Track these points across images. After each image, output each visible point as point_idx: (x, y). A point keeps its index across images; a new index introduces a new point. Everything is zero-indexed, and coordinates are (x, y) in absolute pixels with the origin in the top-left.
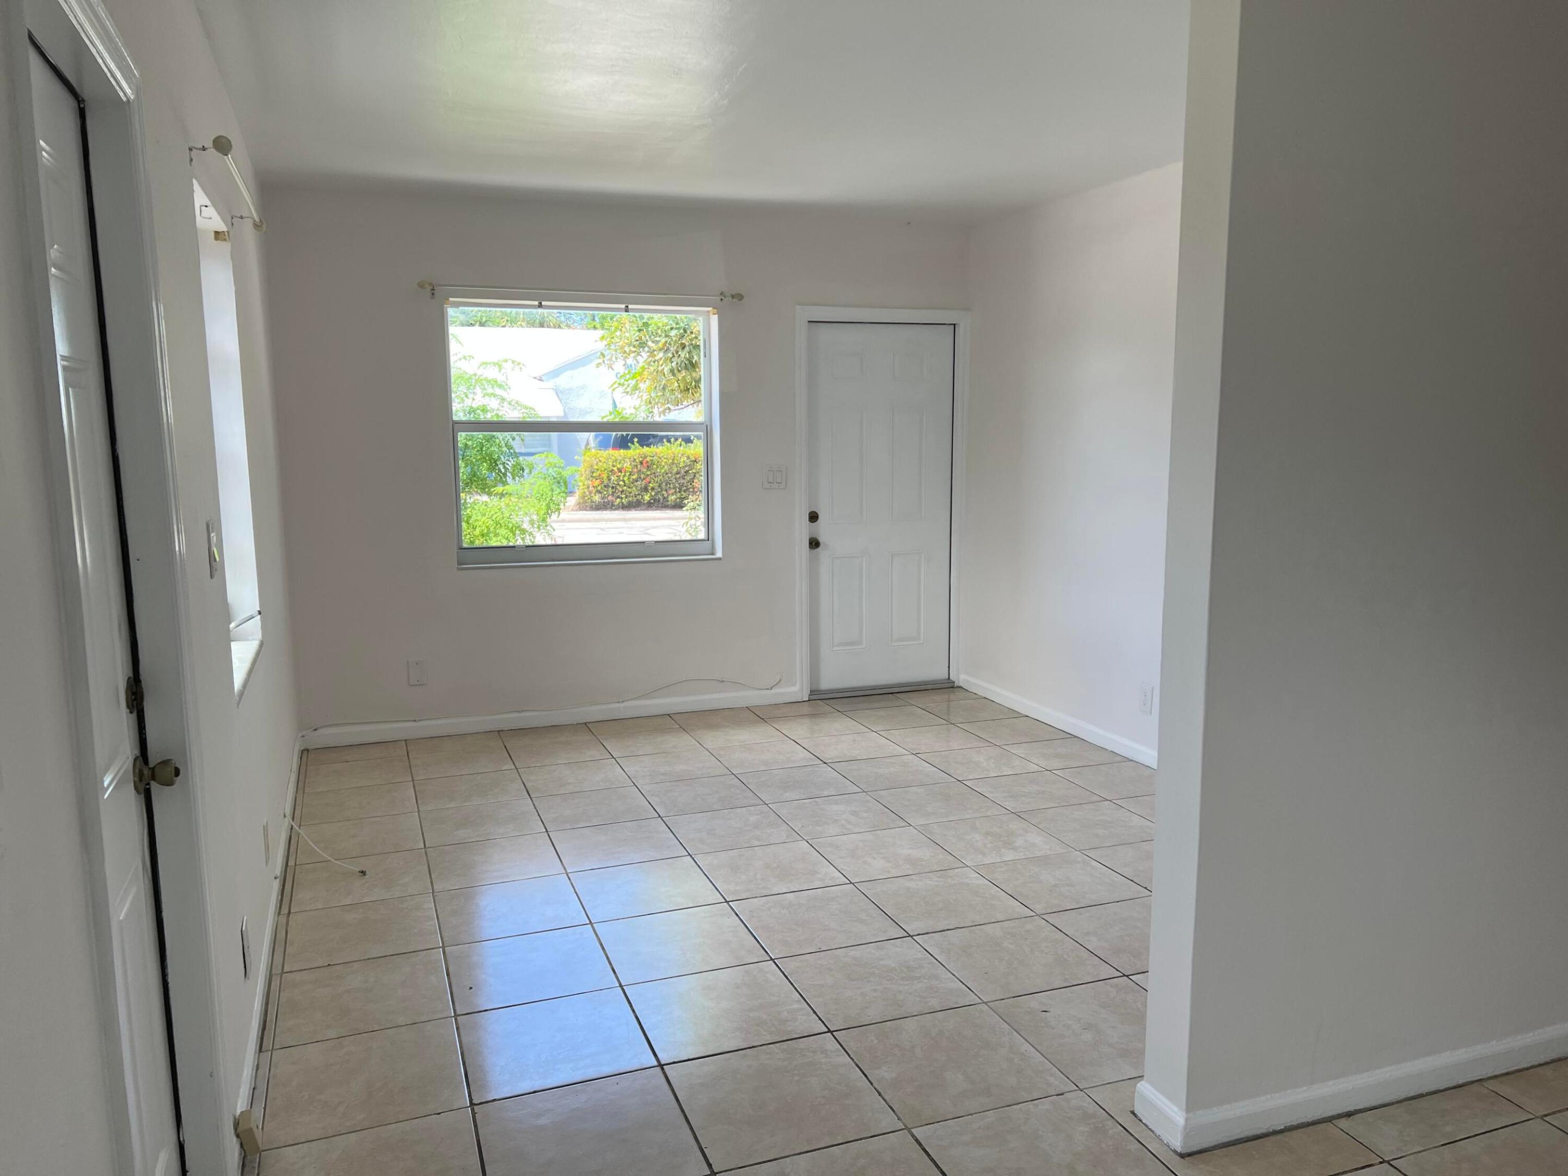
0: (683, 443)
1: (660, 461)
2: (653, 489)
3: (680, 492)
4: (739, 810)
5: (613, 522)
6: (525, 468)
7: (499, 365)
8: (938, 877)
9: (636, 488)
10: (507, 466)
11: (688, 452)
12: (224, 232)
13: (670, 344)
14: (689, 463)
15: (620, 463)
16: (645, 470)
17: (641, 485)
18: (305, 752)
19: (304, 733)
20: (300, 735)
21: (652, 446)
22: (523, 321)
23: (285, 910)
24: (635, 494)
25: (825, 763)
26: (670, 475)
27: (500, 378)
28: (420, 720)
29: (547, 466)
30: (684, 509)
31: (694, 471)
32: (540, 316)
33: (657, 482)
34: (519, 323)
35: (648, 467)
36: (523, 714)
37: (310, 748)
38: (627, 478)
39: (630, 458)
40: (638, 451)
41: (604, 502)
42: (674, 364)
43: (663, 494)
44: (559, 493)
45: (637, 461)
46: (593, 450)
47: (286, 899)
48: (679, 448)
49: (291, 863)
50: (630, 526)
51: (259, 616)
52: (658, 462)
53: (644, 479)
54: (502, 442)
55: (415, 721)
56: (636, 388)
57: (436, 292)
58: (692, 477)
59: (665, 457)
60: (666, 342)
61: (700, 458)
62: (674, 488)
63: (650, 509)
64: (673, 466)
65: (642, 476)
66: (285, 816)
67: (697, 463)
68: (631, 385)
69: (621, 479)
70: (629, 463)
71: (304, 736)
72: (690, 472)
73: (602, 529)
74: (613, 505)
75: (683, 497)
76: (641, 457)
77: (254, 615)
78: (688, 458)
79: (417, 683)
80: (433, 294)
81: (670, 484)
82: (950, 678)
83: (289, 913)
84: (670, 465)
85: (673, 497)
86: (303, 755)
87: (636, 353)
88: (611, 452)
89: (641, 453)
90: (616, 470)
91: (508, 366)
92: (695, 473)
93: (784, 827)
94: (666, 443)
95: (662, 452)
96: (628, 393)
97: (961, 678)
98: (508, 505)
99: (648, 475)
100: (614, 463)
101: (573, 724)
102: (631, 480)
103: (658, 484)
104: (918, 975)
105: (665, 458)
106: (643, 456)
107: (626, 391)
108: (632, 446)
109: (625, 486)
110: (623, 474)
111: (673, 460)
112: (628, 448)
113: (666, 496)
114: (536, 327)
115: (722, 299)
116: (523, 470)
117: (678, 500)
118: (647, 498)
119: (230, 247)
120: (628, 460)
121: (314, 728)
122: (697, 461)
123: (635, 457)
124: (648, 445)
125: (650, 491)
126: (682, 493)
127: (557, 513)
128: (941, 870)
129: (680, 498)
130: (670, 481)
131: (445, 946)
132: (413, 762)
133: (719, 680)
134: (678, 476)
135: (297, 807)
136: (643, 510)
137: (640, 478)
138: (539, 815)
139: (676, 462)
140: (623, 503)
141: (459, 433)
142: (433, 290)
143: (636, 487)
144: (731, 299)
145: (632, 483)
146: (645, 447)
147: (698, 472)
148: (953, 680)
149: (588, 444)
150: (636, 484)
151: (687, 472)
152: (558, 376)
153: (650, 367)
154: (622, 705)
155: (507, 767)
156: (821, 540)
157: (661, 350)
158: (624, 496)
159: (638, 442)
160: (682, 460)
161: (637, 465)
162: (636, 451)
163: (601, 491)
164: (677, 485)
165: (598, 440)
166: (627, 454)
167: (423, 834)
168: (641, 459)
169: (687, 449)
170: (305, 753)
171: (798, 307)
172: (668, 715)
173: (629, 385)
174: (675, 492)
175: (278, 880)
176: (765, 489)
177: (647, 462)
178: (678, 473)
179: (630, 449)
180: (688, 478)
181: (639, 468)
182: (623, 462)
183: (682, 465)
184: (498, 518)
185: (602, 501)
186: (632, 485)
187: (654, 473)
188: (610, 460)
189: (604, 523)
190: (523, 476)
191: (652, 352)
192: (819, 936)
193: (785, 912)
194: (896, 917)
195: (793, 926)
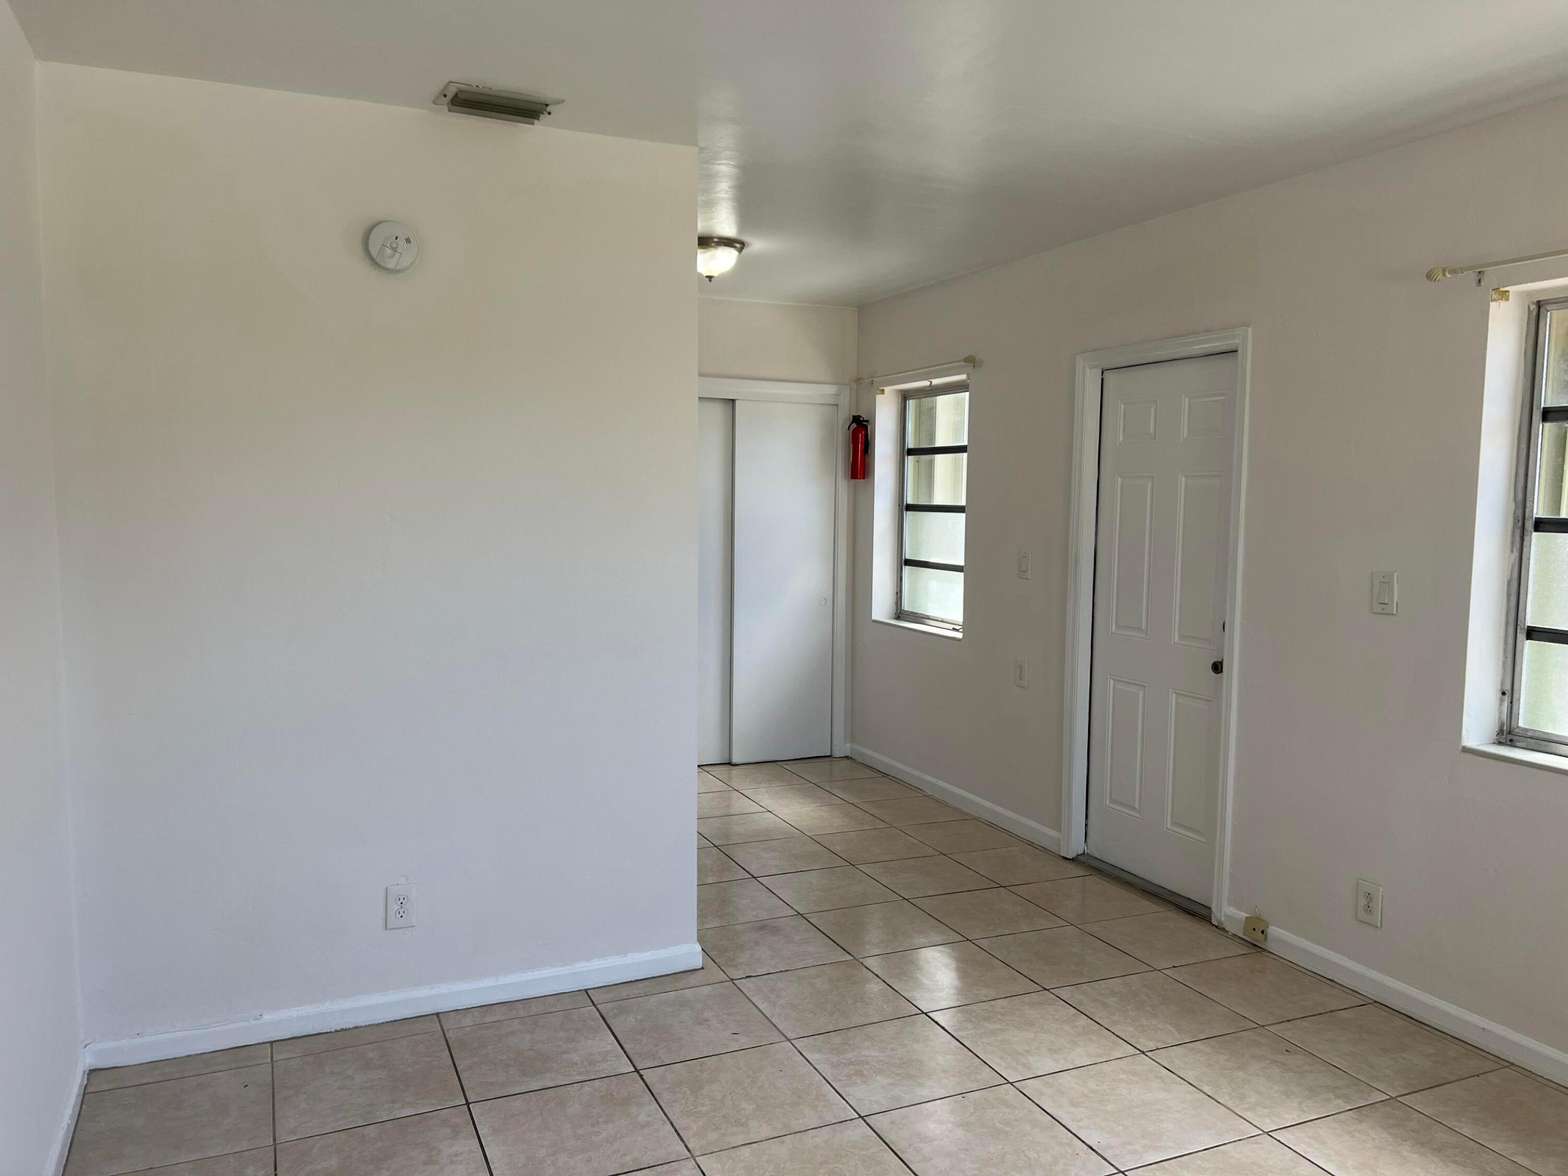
104: (851, 1067)
192: (971, 1115)
193: (1032, 1155)
194: (882, 1148)
195: (1008, 1129)
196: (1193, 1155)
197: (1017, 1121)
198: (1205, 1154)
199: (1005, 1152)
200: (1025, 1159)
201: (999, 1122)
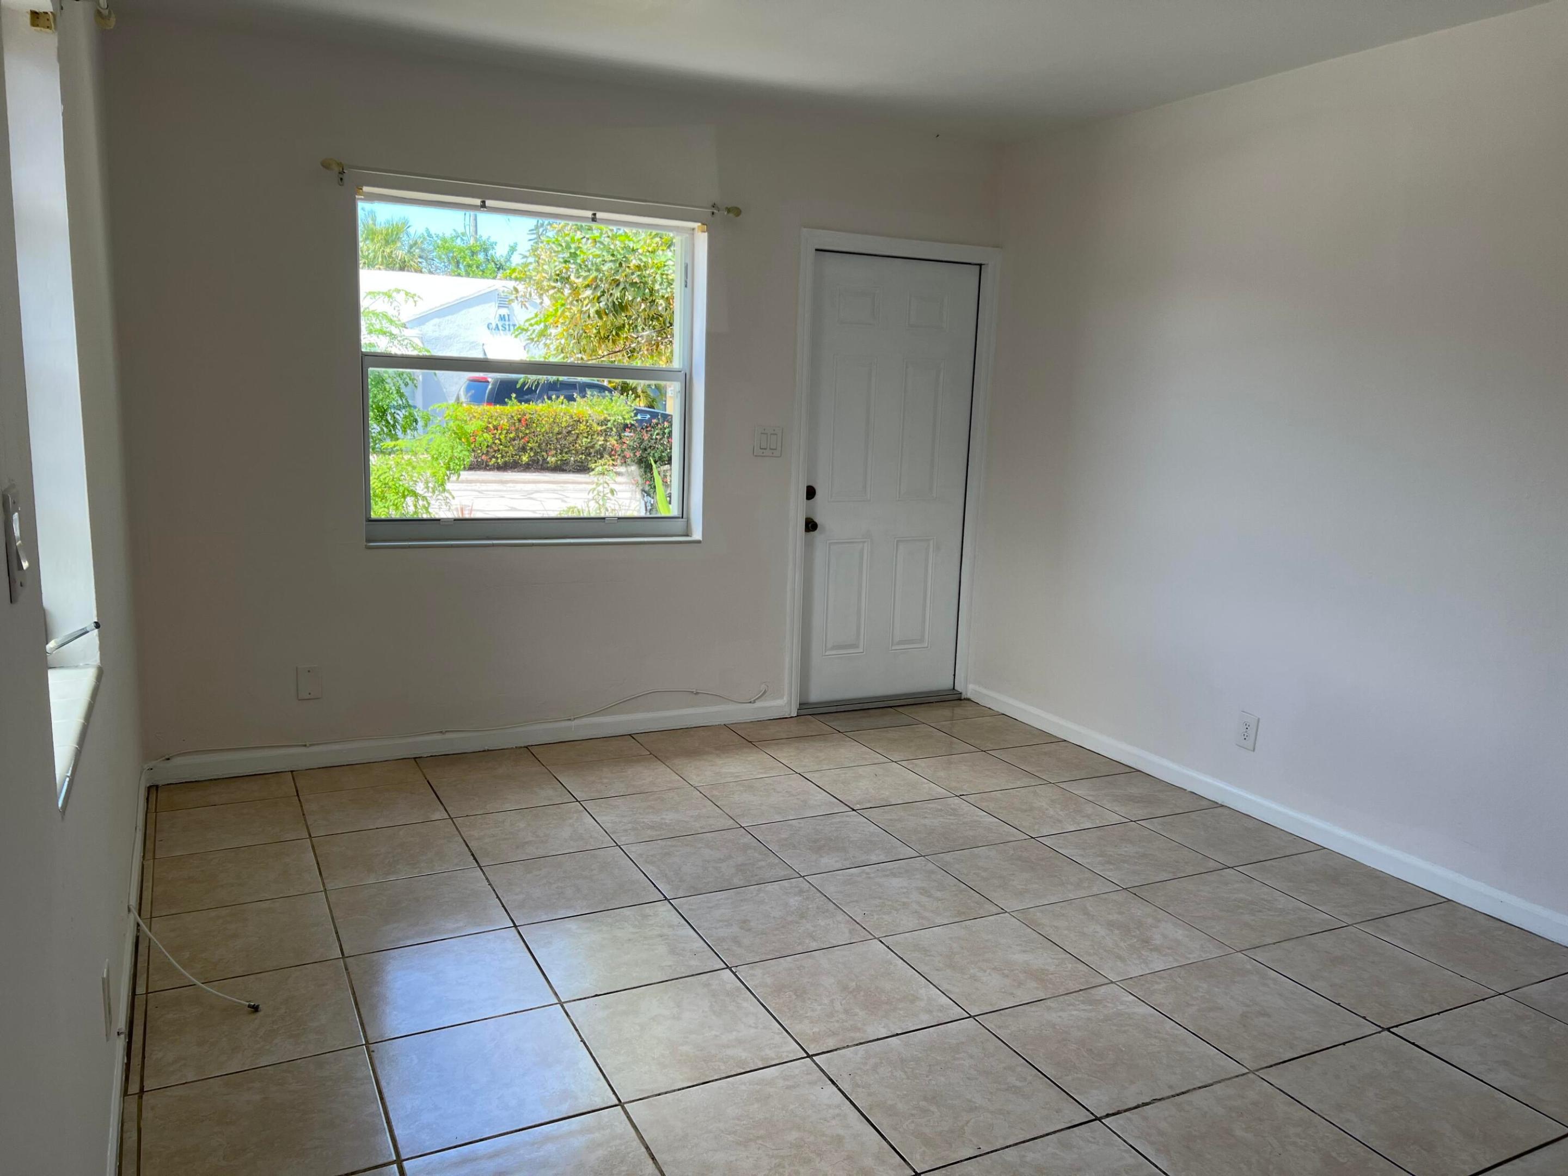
0: (565, 400)
1: (540, 419)
2: (531, 449)
3: (561, 454)
4: (769, 887)
5: (488, 484)
6: (419, 420)
7: (388, 295)
8: (1083, 1002)
9: (513, 448)
10: (397, 416)
11: (571, 411)
12: (47, 13)
13: (601, 280)
14: (572, 423)
15: (496, 420)
16: (524, 428)
17: (519, 444)
18: (153, 789)
19: (151, 764)
20: (146, 767)
21: (531, 403)
22: (381, 265)
23: (134, 1088)
24: (512, 454)
25: (853, 810)
26: (551, 435)
27: (391, 312)
28: (311, 745)
29: (447, 419)
30: (591, 473)
31: (577, 432)
32: (400, 260)
33: (537, 442)
34: (377, 266)
35: (527, 425)
36: (448, 736)
37: (160, 783)
38: (503, 436)
39: (507, 415)
40: (516, 408)
41: (477, 461)
42: (601, 305)
43: (543, 456)
44: (461, 451)
45: (515, 418)
46: (464, 405)
47: (136, 1061)
48: (561, 406)
49: (140, 990)
50: (509, 489)
51: (96, 631)
52: (538, 420)
53: (522, 438)
54: (393, 388)
55: (305, 746)
56: (542, 334)
57: (345, 177)
58: (575, 437)
59: (546, 414)
60: (596, 278)
61: (584, 419)
62: (556, 449)
63: (527, 470)
64: (555, 425)
65: (521, 435)
66: (129, 910)
67: (581, 423)
68: (536, 331)
69: (497, 437)
70: (506, 420)
71: (152, 769)
72: (573, 432)
73: (479, 492)
74: (487, 465)
75: (564, 459)
76: (520, 414)
77: (88, 629)
78: (571, 417)
79: (309, 697)
80: (341, 179)
81: (550, 444)
82: (956, 688)
83: (142, 1091)
84: (550, 424)
85: (553, 459)
86: (150, 796)
87: (556, 290)
88: (487, 407)
89: (520, 410)
90: (492, 427)
91: (400, 297)
92: (578, 434)
93: (840, 917)
94: (546, 400)
95: (542, 410)
96: (532, 339)
97: (969, 689)
98: (398, 464)
99: (527, 434)
100: (490, 420)
101: (512, 748)
102: (508, 438)
103: (537, 444)
105: (545, 417)
106: (522, 413)
107: (531, 337)
108: (510, 402)
109: (501, 444)
110: (499, 432)
111: (555, 419)
112: (505, 404)
113: (545, 457)
114: (395, 270)
115: (713, 213)
116: (416, 421)
117: (559, 462)
118: (525, 459)
119: (56, 40)
120: (505, 417)
121: (167, 757)
122: (581, 421)
123: (513, 414)
124: (527, 401)
125: (529, 452)
126: (564, 455)
127: (456, 475)
128: (1081, 990)
129: (561, 460)
130: (551, 441)
131: (403, 1157)
132: (305, 807)
133: (693, 692)
134: (560, 436)
135: (145, 885)
136: (521, 471)
137: (518, 436)
138: (498, 897)
139: (558, 420)
140: (498, 463)
141: (370, 369)
142: (342, 173)
143: (513, 446)
144: (726, 213)
145: (509, 442)
146: (523, 403)
147: (581, 433)
148: (960, 691)
149: (458, 399)
150: (513, 443)
151: (569, 432)
152: (424, 324)
153: (572, 307)
154: (573, 723)
155: (437, 816)
156: (818, 520)
157: (588, 286)
158: (500, 455)
159: (515, 398)
160: (564, 419)
161: (514, 423)
162: (513, 407)
163: (475, 449)
164: (558, 446)
165: (470, 394)
166: (504, 409)
167: (337, 933)
168: (519, 416)
169: (569, 408)
170: (153, 791)
171: (805, 230)
172: (630, 735)
173: (534, 331)
174: (556, 453)
175: (122, 1036)
176: (756, 456)
177: (526, 420)
178: (559, 433)
179: (507, 405)
180: (571, 439)
181: (517, 426)
182: (499, 418)
183: (564, 424)
184: (387, 479)
185: (475, 460)
186: (509, 444)
187: (534, 432)
188: (485, 416)
189: (478, 484)
190: (416, 429)
191: (575, 290)
192: (968, 1122)
193: (899, 1074)
194: (1060, 1080)
195: (923, 1103)
196: (724, 1076)
197: (912, 1115)
198: (712, 1076)
199: (927, 1077)
200: (906, 1069)
201: (933, 1113)
